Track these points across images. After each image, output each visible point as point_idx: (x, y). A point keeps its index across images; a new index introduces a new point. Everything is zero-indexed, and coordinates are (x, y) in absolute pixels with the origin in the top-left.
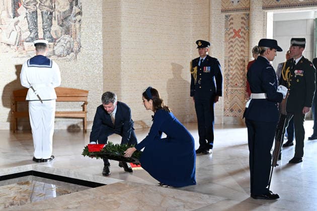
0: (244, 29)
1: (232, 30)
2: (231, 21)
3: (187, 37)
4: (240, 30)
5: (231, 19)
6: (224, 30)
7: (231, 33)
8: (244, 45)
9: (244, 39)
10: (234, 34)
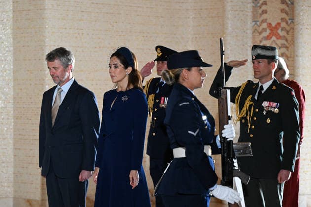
0: (287, 23)
1: (264, 25)
2: (264, 8)
3: (182, 38)
4: (279, 24)
5: (262, 4)
6: (250, 24)
7: (264, 30)
8: (287, 52)
9: (287, 40)
10: (268, 31)
